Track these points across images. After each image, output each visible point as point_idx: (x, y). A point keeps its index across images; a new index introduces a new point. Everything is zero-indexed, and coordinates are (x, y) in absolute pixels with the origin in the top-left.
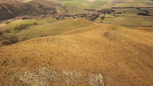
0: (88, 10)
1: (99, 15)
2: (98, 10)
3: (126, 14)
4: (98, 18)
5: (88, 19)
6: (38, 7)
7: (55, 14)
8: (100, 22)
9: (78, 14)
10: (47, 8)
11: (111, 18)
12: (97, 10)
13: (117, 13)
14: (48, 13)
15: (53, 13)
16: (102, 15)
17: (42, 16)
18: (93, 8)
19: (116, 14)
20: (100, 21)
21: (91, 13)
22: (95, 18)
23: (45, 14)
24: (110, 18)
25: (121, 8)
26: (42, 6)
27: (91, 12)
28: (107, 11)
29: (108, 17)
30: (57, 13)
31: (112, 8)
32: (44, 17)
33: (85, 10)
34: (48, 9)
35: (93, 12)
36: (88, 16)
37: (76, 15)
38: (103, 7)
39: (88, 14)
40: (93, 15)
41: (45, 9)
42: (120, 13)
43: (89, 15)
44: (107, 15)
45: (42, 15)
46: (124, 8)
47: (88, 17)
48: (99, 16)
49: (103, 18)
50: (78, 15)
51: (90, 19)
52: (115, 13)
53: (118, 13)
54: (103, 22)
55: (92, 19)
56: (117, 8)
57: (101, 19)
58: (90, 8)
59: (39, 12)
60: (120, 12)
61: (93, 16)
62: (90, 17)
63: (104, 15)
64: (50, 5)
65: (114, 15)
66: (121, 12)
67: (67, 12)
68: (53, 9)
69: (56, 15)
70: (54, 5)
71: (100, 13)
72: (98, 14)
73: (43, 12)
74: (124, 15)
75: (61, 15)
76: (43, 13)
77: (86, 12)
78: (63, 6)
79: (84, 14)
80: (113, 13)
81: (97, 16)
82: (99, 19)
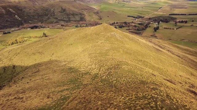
0: (133, 17)
1: (150, 25)
2: (149, 17)
3: (195, 23)
4: (148, 29)
5: (130, 30)
6: (59, 12)
7: (81, 22)
8: (151, 36)
9: (116, 22)
10: (71, 13)
11: (170, 29)
12: (147, 17)
13: (179, 22)
14: (72, 21)
15: (79, 21)
16: (155, 25)
17: (61, 24)
18: (141, 14)
19: (179, 24)
20: (152, 34)
21: (137, 21)
22: (143, 29)
23: (67, 22)
24: (168, 29)
25: (186, 15)
26: (64, 10)
27: (137, 19)
28: (163, 18)
29: (165, 28)
30: (86, 21)
31: (170, 15)
32: (63, 25)
33: (128, 16)
34: (73, 15)
35: (140, 19)
36: (131, 26)
37: (113, 23)
38: (156, 13)
39: (133, 22)
40: (139, 24)
41: (68, 15)
42: (186, 22)
43: (134, 24)
44: (163, 25)
45: (63, 23)
46: (190, 15)
47: (131, 28)
48: (150, 27)
49: (156, 29)
50: (115, 24)
51: (135, 30)
52: (176, 22)
53: (182, 22)
54: (156, 35)
55: (138, 30)
56: (179, 15)
57: (154, 30)
58: (136, 15)
59: (59, 19)
60: (185, 20)
61: (139, 26)
62: (135, 26)
63: (158, 24)
64: (77, 10)
65: (175, 25)
66: (187, 20)
67: (101, 19)
68: (81, 14)
69: (83, 24)
70: (83, 10)
71: (151, 21)
72: (149, 23)
73: (65, 19)
74: (192, 25)
75: (90, 24)
76: (64, 21)
77: (129, 20)
78: (96, 11)
79: (125, 23)
80: (172, 22)
81: (146, 26)
82: (149, 31)
